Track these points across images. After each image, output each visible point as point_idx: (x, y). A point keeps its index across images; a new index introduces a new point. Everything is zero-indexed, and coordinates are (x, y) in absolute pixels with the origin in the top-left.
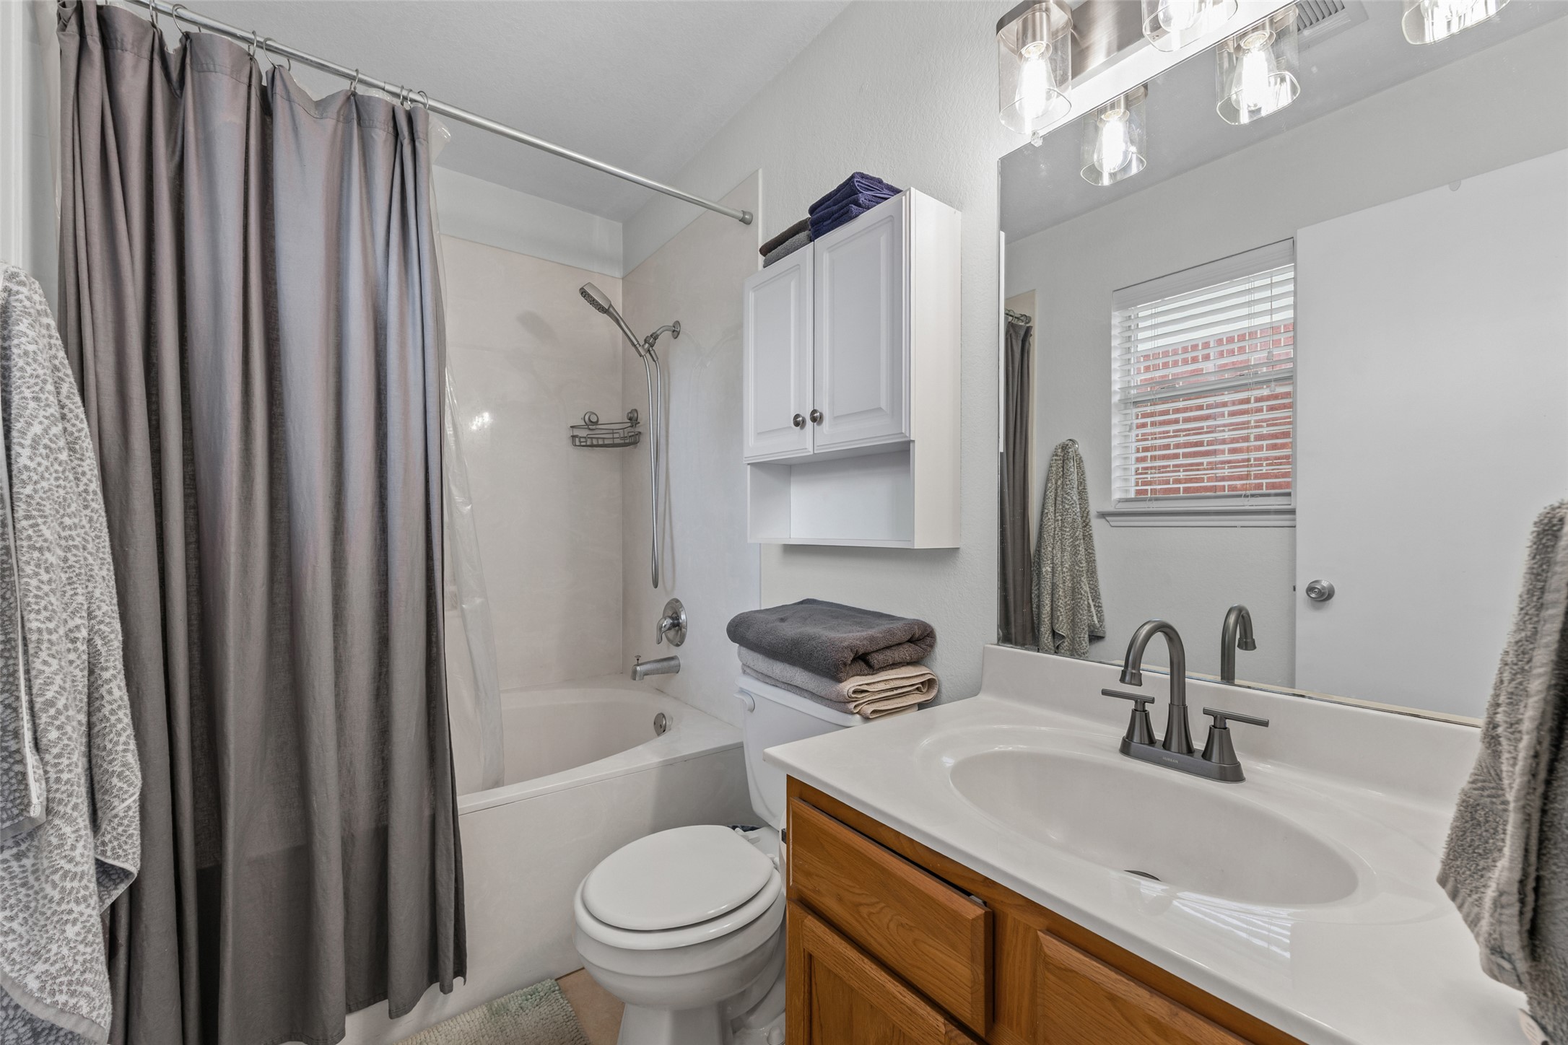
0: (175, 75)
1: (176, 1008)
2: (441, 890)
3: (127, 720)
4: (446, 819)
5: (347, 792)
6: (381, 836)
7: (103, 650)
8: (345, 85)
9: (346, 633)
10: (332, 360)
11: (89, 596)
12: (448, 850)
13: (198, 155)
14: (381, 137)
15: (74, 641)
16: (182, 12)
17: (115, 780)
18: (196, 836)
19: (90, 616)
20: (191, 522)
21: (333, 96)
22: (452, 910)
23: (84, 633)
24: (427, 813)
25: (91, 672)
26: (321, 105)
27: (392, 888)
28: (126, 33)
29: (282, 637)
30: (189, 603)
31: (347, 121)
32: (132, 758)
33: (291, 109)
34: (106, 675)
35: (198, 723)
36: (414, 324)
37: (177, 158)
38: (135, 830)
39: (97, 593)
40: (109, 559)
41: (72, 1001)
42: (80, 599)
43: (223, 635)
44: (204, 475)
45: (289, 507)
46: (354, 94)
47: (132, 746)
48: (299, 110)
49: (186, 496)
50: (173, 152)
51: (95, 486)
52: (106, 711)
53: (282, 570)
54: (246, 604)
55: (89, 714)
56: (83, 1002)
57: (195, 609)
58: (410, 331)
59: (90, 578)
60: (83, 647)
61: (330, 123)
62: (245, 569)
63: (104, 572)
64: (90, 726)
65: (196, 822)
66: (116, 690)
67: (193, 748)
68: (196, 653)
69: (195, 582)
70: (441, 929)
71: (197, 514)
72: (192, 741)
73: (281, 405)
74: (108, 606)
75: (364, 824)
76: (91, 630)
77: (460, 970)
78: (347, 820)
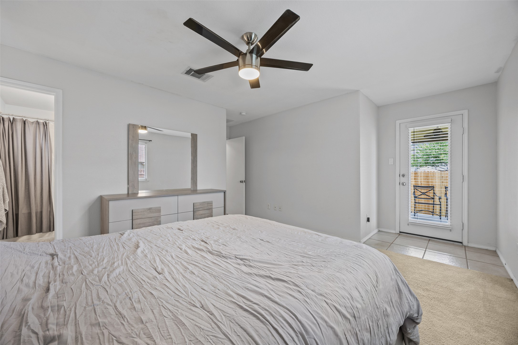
0: (12, 122)
1: (13, 227)
2: (51, 220)
3: (7, 194)
4: (52, 211)
5: (36, 206)
6: (41, 212)
7: (4, 187)
8: (36, 120)
9: (36, 187)
10: (34, 154)
11: (3, 181)
12: (52, 214)
13: (15, 132)
14: (42, 127)
15: (1, 185)
16: (13, 115)
17: (6, 199)
18: (15, 210)
19: (3, 183)
20: (14, 174)
21: (34, 121)
22: (53, 222)
23: (2, 185)
24: (49, 210)
25: (3, 189)
26: (33, 123)
27: (43, 218)
28: (5, 120)
29: (27, 188)
30: (14, 183)
31: (37, 124)
32: (8, 197)
33: (28, 124)
34: (5, 189)
35: (16, 200)
36: (47, 151)
37: (12, 132)
38: (8, 206)
39: (4, 181)
40: (5, 178)
41: (2, 218)
42: (2, 181)
43: (19, 187)
44: (16, 169)
45: (28, 172)
46: (37, 121)
47: (8, 196)
48: (29, 124)
49: (14, 171)
50: (12, 131)
51: (3, 170)
52: (5, 192)
53: (27, 179)
54: (22, 183)
55: (3, 193)
56: (3, 219)
57: (15, 184)
58: (46, 150)
59: (3, 179)
60: (2, 186)
61: (34, 125)
62: (22, 179)
63: (4, 179)
64: (3, 194)
65: (15, 208)
66: (6, 191)
67: (15, 200)
68: (15, 189)
69: (15, 181)
70: (51, 224)
71: (15, 173)
72: (15, 199)
73: (27, 160)
74: (5, 182)
75: (39, 210)
76: (3, 185)
77: (53, 230)
78: (36, 210)
